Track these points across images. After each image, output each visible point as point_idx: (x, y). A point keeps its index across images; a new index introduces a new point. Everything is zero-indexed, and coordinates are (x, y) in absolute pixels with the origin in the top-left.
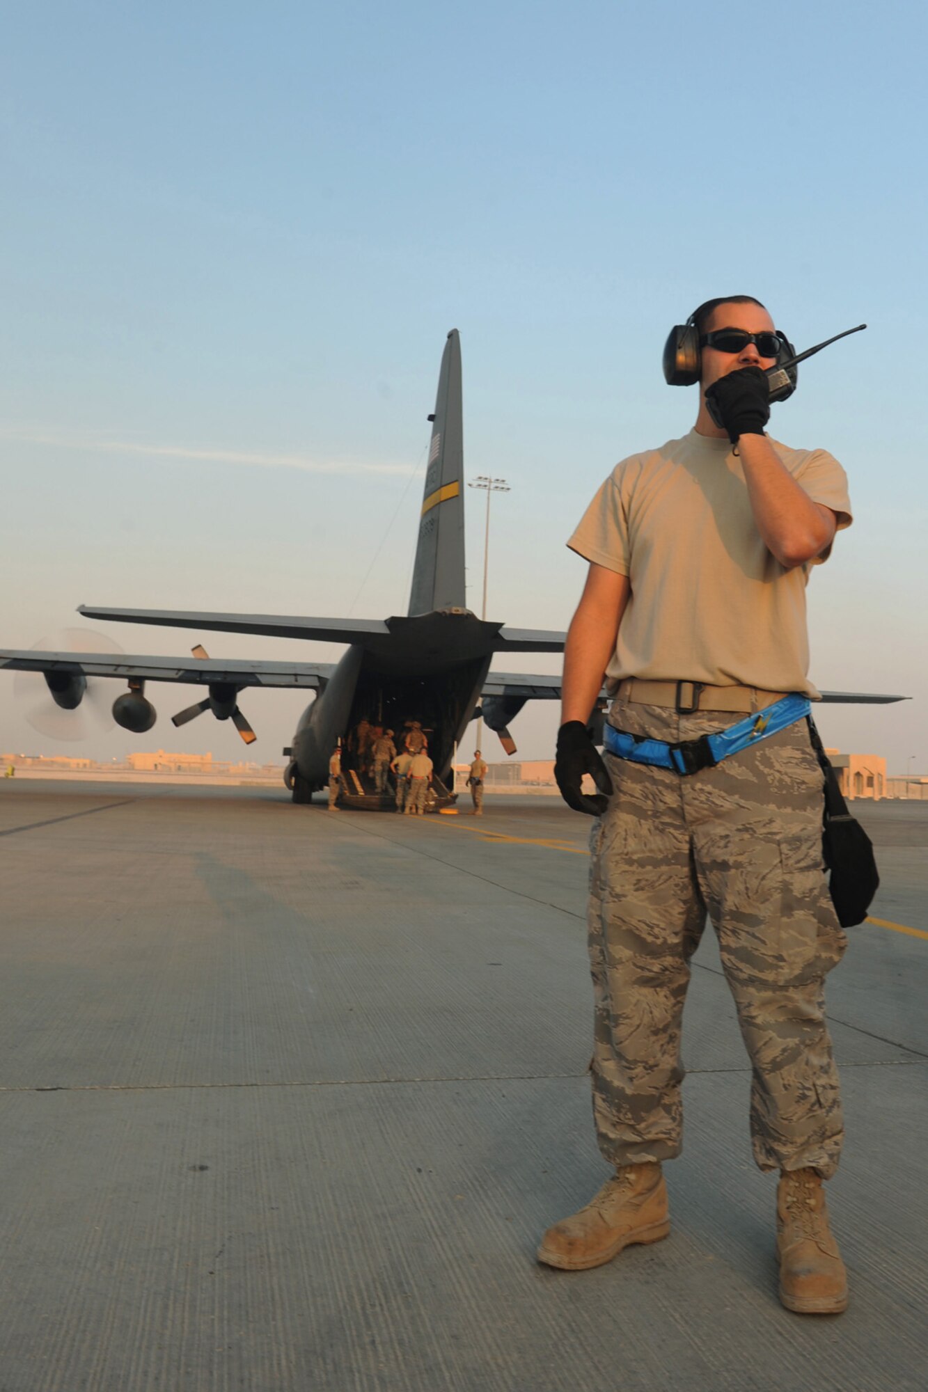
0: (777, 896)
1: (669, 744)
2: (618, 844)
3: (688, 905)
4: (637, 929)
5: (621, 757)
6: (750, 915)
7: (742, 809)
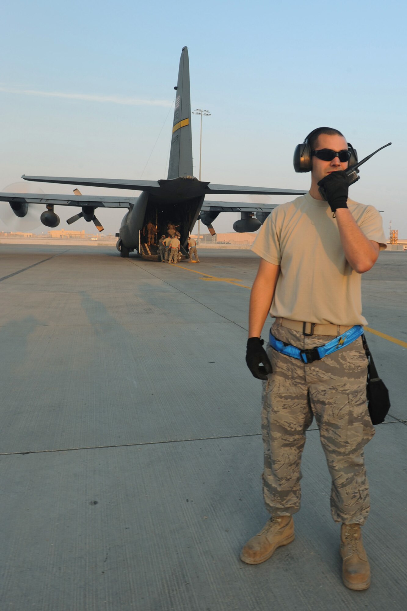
0: (347, 417)
1: (300, 349)
2: (275, 389)
3: (306, 415)
4: (284, 425)
5: (277, 351)
6: (334, 424)
7: (332, 380)
